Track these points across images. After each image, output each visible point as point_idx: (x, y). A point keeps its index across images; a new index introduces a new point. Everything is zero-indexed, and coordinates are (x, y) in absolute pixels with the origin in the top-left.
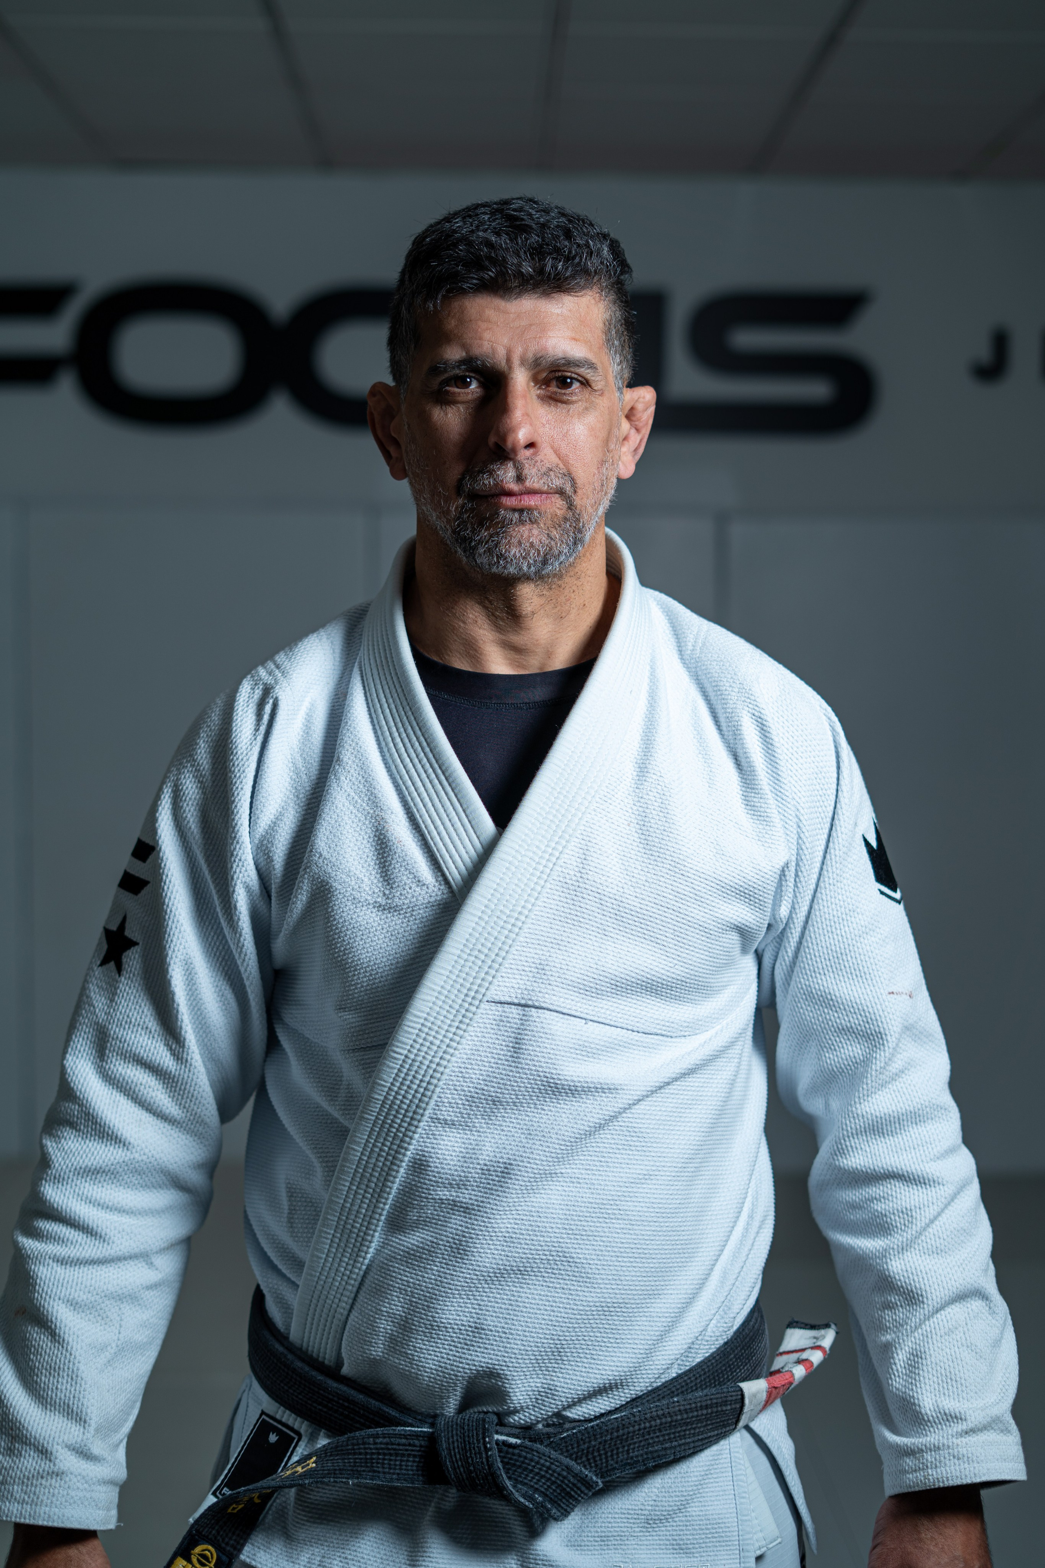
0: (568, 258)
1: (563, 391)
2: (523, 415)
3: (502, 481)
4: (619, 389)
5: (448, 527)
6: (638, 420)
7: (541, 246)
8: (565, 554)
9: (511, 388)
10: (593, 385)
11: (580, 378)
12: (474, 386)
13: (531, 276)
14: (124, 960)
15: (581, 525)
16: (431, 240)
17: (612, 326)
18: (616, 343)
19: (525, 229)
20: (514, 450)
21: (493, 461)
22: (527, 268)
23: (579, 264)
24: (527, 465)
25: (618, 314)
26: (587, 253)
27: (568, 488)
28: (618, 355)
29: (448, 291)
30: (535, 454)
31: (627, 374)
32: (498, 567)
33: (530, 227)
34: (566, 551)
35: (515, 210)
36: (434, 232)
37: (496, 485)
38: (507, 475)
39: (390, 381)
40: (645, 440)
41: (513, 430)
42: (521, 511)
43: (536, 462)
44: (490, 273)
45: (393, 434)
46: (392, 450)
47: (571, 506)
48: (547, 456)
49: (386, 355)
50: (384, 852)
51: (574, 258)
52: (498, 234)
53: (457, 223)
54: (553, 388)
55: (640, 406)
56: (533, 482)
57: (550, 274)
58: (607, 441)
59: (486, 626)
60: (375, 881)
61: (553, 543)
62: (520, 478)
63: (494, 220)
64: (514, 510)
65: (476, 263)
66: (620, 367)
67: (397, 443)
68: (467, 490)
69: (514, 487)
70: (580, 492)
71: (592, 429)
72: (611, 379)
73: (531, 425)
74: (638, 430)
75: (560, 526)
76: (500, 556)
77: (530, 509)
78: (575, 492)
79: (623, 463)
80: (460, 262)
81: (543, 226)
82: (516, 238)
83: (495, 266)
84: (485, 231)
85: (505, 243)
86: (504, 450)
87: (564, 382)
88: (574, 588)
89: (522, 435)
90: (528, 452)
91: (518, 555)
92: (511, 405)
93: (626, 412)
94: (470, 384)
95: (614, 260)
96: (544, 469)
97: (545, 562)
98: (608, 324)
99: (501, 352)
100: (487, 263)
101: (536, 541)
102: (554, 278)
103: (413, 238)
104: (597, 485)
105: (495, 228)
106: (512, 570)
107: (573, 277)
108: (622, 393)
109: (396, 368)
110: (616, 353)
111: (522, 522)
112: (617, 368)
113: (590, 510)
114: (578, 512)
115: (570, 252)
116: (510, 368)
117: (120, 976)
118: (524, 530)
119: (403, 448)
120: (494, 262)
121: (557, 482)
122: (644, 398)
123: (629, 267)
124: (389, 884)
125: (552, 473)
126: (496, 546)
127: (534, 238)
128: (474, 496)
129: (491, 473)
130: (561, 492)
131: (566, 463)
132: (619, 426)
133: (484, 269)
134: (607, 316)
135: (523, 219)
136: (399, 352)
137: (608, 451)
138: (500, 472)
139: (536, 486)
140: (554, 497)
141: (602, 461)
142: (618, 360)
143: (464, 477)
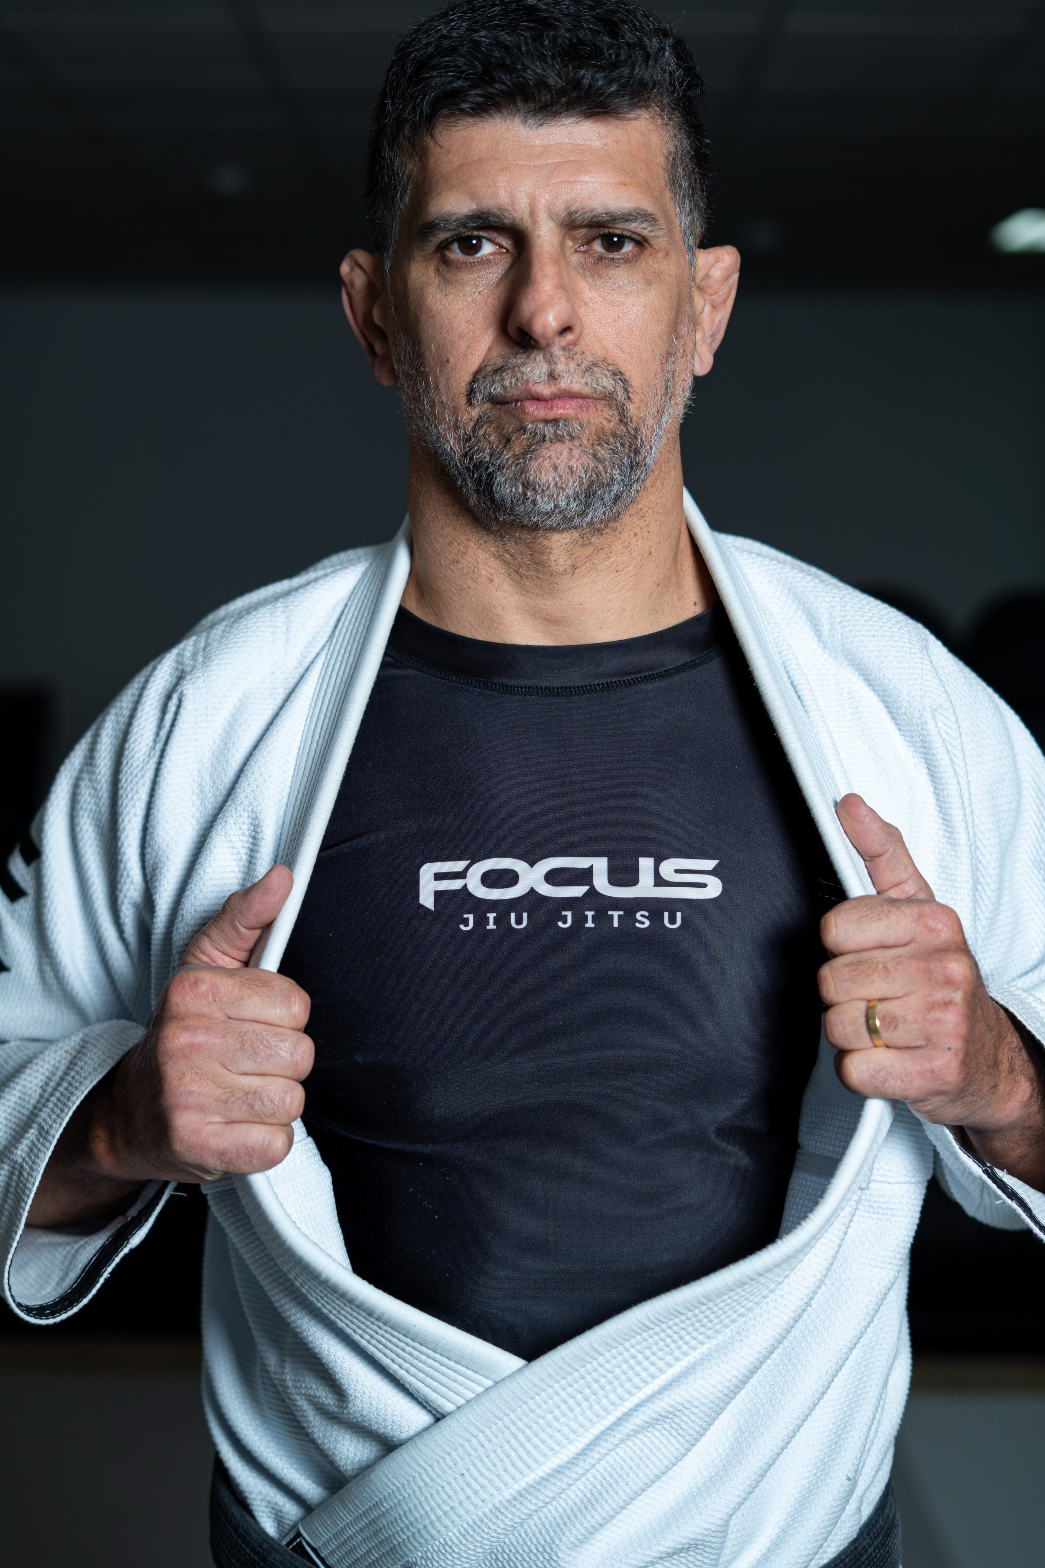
1: (611, 254)
2: (555, 289)
3: (528, 381)
4: (690, 248)
6: (716, 292)
9: (536, 251)
10: (653, 242)
11: (634, 236)
12: (486, 250)
17: (678, 161)
18: (685, 184)
20: (543, 338)
21: (516, 354)
22: (555, 78)
24: (562, 359)
25: (686, 143)
28: (687, 202)
30: (573, 342)
31: (698, 230)
34: (618, 477)
37: (520, 387)
38: (535, 372)
40: (726, 320)
41: (542, 309)
42: (556, 423)
43: (575, 354)
45: (377, 323)
46: (377, 344)
48: (590, 346)
55: (718, 275)
56: (571, 381)
58: (674, 325)
59: (506, 587)
61: (601, 467)
62: (552, 377)
64: (546, 422)
66: (690, 217)
67: (384, 337)
68: (481, 397)
69: (545, 390)
70: (634, 399)
71: (653, 309)
72: (678, 235)
73: (567, 301)
74: (717, 307)
75: (609, 444)
76: (528, 486)
77: (567, 420)
78: (629, 398)
79: (696, 351)
86: (531, 337)
87: (611, 243)
88: (638, 530)
89: (554, 316)
90: (564, 340)
91: (552, 484)
92: (538, 275)
93: (699, 281)
94: (480, 247)
96: (586, 364)
97: (590, 495)
98: (672, 158)
99: (523, 203)
101: (577, 465)
108: (691, 256)
110: (683, 198)
111: (557, 438)
112: (686, 221)
113: (652, 422)
114: (633, 425)
116: (535, 222)
118: (561, 449)
119: (390, 341)
121: (607, 383)
122: (722, 262)
125: (597, 370)
126: (522, 471)
129: (513, 370)
130: (608, 398)
131: (616, 356)
132: (690, 302)
134: (670, 146)
136: (382, 205)
137: (676, 339)
138: (527, 369)
139: (576, 387)
140: (601, 405)
141: (668, 353)
142: (688, 209)
143: (475, 379)
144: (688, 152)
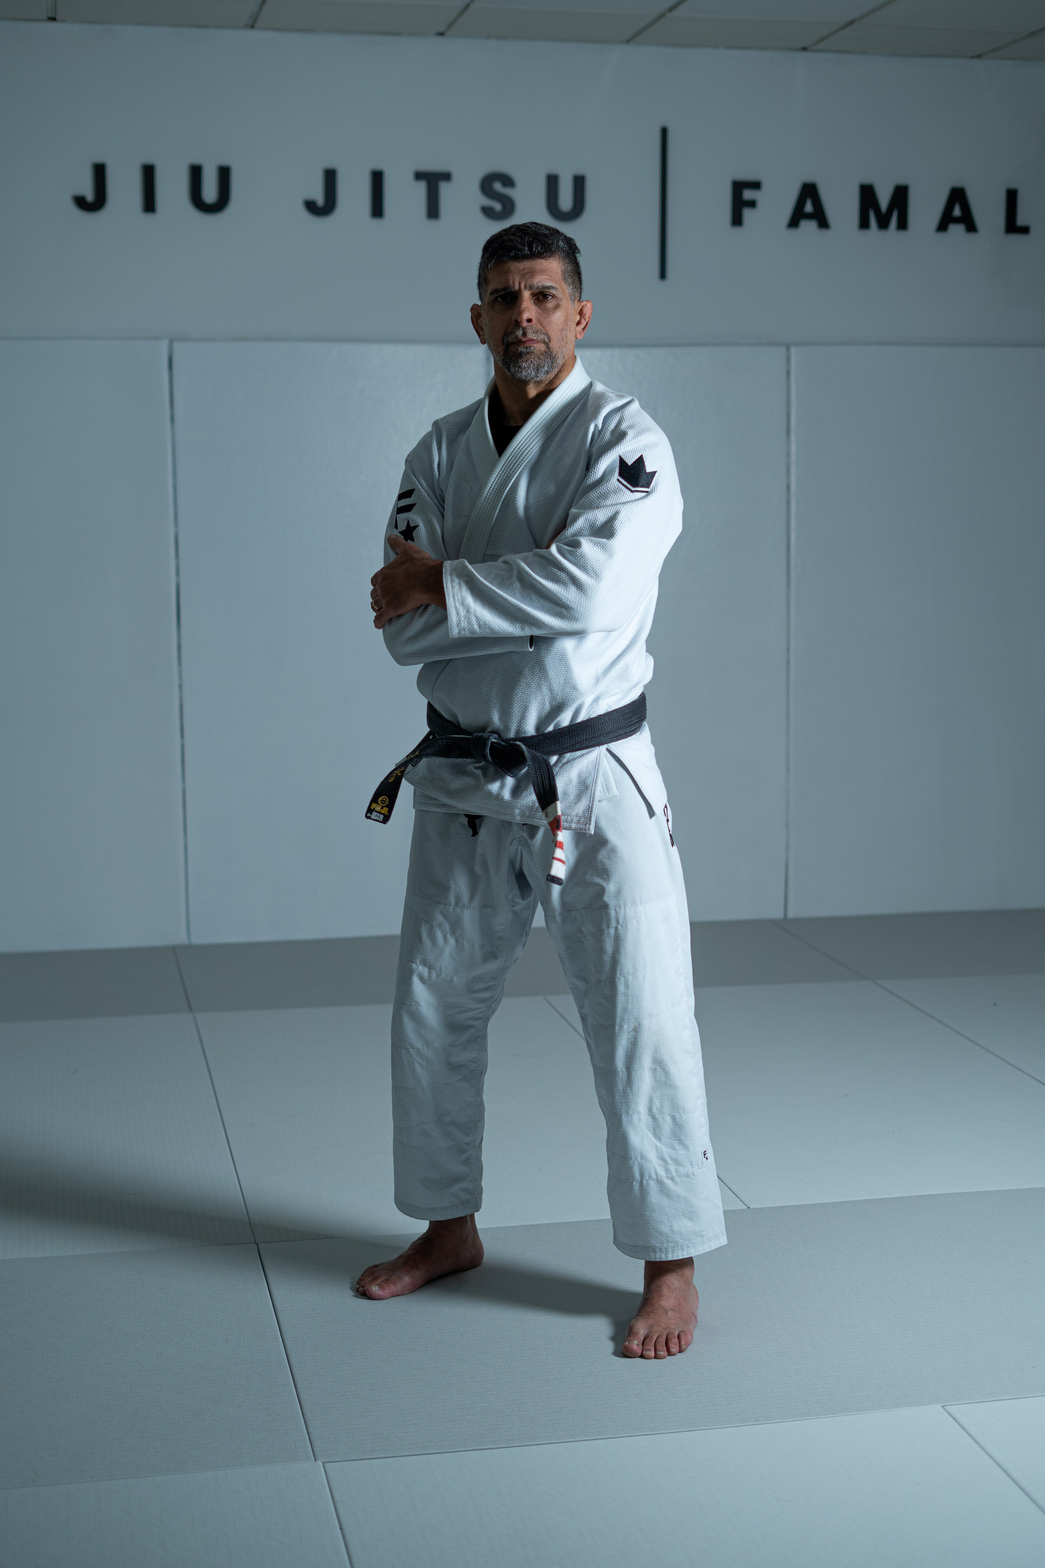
1: (544, 300)
2: (526, 308)
3: (519, 336)
4: (572, 300)
5: (500, 359)
6: (584, 315)
7: (533, 241)
8: (547, 368)
9: (522, 298)
10: (557, 297)
11: (551, 294)
13: (528, 253)
15: (553, 355)
17: (566, 273)
18: (569, 280)
19: (527, 234)
20: (522, 323)
21: (516, 328)
22: (526, 250)
23: (549, 247)
24: (527, 329)
27: (546, 339)
28: (570, 286)
30: (531, 324)
33: (530, 233)
34: (547, 366)
38: (521, 333)
39: (479, 303)
41: (522, 315)
42: (527, 348)
43: (532, 328)
44: (513, 253)
45: (480, 325)
46: (481, 333)
47: (548, 347)
48: (537, 325)
54: (541, 298)
55: (585, 309)
56: (531, 335)
57: (535, 252)
61: (540, 361)
62: (525, 335)
64: (524, 348)
65: (508, 250)
66: (572, 291)
67: (482, 329)
68: (506, 342)
69: (525, 339)
72: (567, 295)
73: (529, 312)
74: (584, 319)
75: (544, 355)
77: (530, 347)
78: (550, 341)
86: (519, 323)
87: (545, 295)
89: (525, 316)
90: (528, 324)
91: (526, 367)
92: (522, 305)
93: (578, 311)
96: (536, 331)
97: (537, 370)
98: (564, 273)
99: (519, 285)
101: (533, 361)
102: (537, 254)
104: (560, 339)
106: (525, 375)
107: (545, 252)
108: (574, 302)
110: (569, 284)
111: (528, 353)
113: (557, 350)
114: (551, 350)
115: (546, 243)
116: (523, 291)
118: (530, 356)
119: (484, 330)
121: (542, 337)
122: (586, 306)
125: (539, 332)
126: (517, 363)
127: (530, 239)
128: (509, 344)
129: (514, 332)
130: (543, 341)
131: (545, 329)
132: (575, 317)
134: (563, 268)
135: (527, 230)
137: (567, 325)
138: (518, 333)
139: (533, 338)
140: (540, 343)
141: (563, 329)
142: (571, 288)
143: (504, 336)
144: (571, 270)
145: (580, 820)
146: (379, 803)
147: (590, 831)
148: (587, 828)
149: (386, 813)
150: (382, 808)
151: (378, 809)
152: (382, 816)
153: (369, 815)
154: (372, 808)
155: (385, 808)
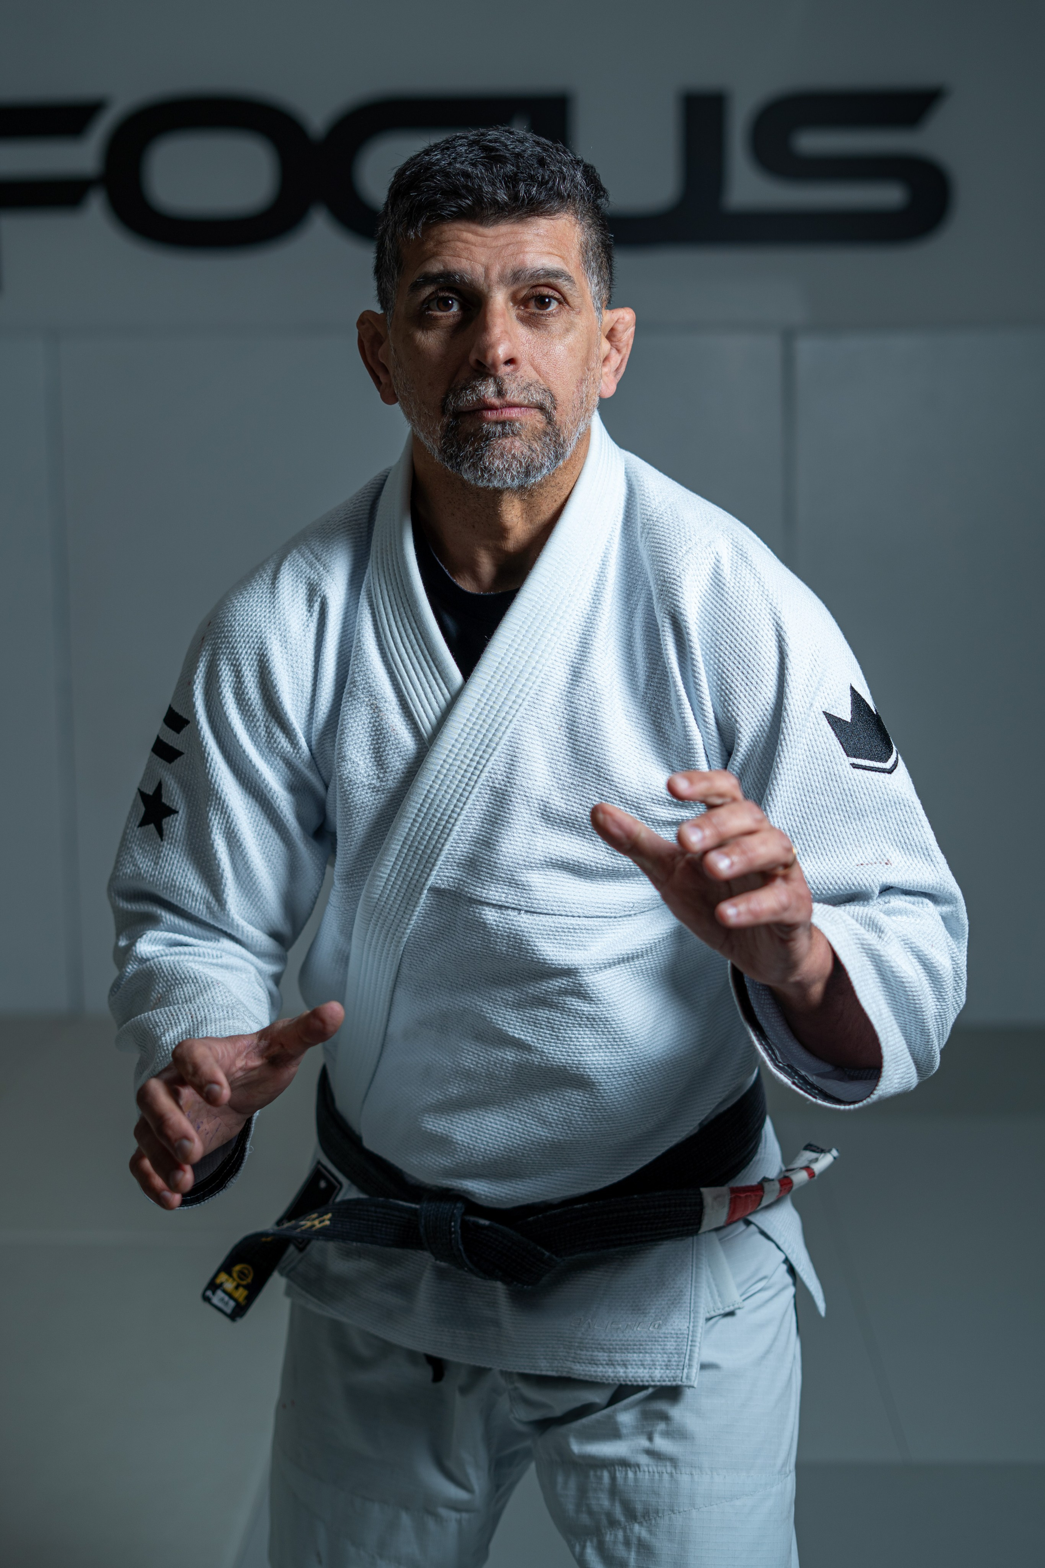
0: (542, 183)
1: (541, 312)
2: (502, 332)
3: (484, 396)
4: (598, 309)
5: (435, 446)
6: (619, 341)
7: (516, 174)
8: (548, 467)
9: (490, 307)
10: (571, 302)
11: (558, 295)
12: (455, 309)
13: (506, 203)
14: (165, 827)
15: (562, 439)
16: (411, 173)
17: (589, 249)
18: (593, 264)
19: (501, 160)
20: (494, 366)
21: (475, 378)
22: (502, 196)
23: (551, 189)
24: (507, 381)
25: (594, 237)
26: (560, 178)
27: (548, 404)
28: (595, 276)
29: (429, 218)
30: (515, 370)
31: (604, 296)
32: (482, 481)
33: (505, 157)
34: (547, 464)
35: (490, 141)
36: (414, 164)
37: (479, 400)
38: (488, 391)
39: (378, 309)
40: (626, 360)
41: (492, 346)
42: (503, 423)
43: (516, 377)
44: (467, 201)
45: (381, 360)
46: (383, 379)
47: (550, 421)
48: (526, 372)
49: (374, 284)
50: (379, 739)
51: (547, 182)
52: (474, 165)
53: (436, 155)
54: (533, 309)
55: (620, 328)
56: (514, 394)
57: (524, 200)
58: (586, 361)
60: (370, 765)
62: (500, 393)
63: (471, 152)
64: (497, 423)
65: (454, 193)
66: (598, 288)
67: (386, 371)
68: (451, 409)
69: (496, 401)
70: (559, 409)
71: (571, 349)
72: (589, 297)
73: (510, 341)
74: (619, 351)
75: (540, 439)
76: (486, 469)
77: (511, 422)
78: (555, 408)
79: (604, 381)
80: (438, 191)
81: (518, 156)
82: (492, 169)
83: (471, 196)
84: (462, 163)
85: (482, 173)
86: (485, 366)
87: (542, 302)
89: (502, 351)
90: (509, 369)
91: (501, 467)
92: (490, 323)
93: (606, 333)
94: (451, 306)
95: (587, 185)
96: (524, 384)
97: (527, 474)
99: (480, 270)
100: (463, 192)
101: (518, 454)
102: (528, 204)
103: (395, 171)
104: (577, 403)
105: (472, 160)
106: (496, 483)
107: (547, 201)
108: (600, 313)
109: (384, 298)
110: (593, 274)
111: (505, 435)
112: (595, 288)
113: (570, 427)
114: (557, 427)
115: (543, 178)
116: (489, 285)
117: (162, 840)
118: (506, 442)
119: (391, 373)
120: (470, 191)
121: (537, 397)
122: (623, 319)
123: (604, 191)
124: (382, 768)
125: (532, 388)
126: (480, 459)
127: (510, 168)
128: (458, 414)
129: (474, 388)
130: (541, 407)
131: (546, 380)
132: (599, 345)
133: (463, 197)
134: (583, 238)
135: (497, 150)
136: (385, 280)
137: (588, 370)
138: (482, 388)
139: (517, 400)
140: (534, 412)
141: (582, 379)
142: (596, 281)
143: (447, 397)
144: (596, 243)
145: (669, 1361)
146: (235, 1275)
147: (690, 1380)
148: (685, 1375)
149: (241, 1299)
150: (237, 1287)
151: (229, 1286)
152: (232, 1304)
153: (209, 1293)
154: (218, 1281)
155: (241, 1290)
